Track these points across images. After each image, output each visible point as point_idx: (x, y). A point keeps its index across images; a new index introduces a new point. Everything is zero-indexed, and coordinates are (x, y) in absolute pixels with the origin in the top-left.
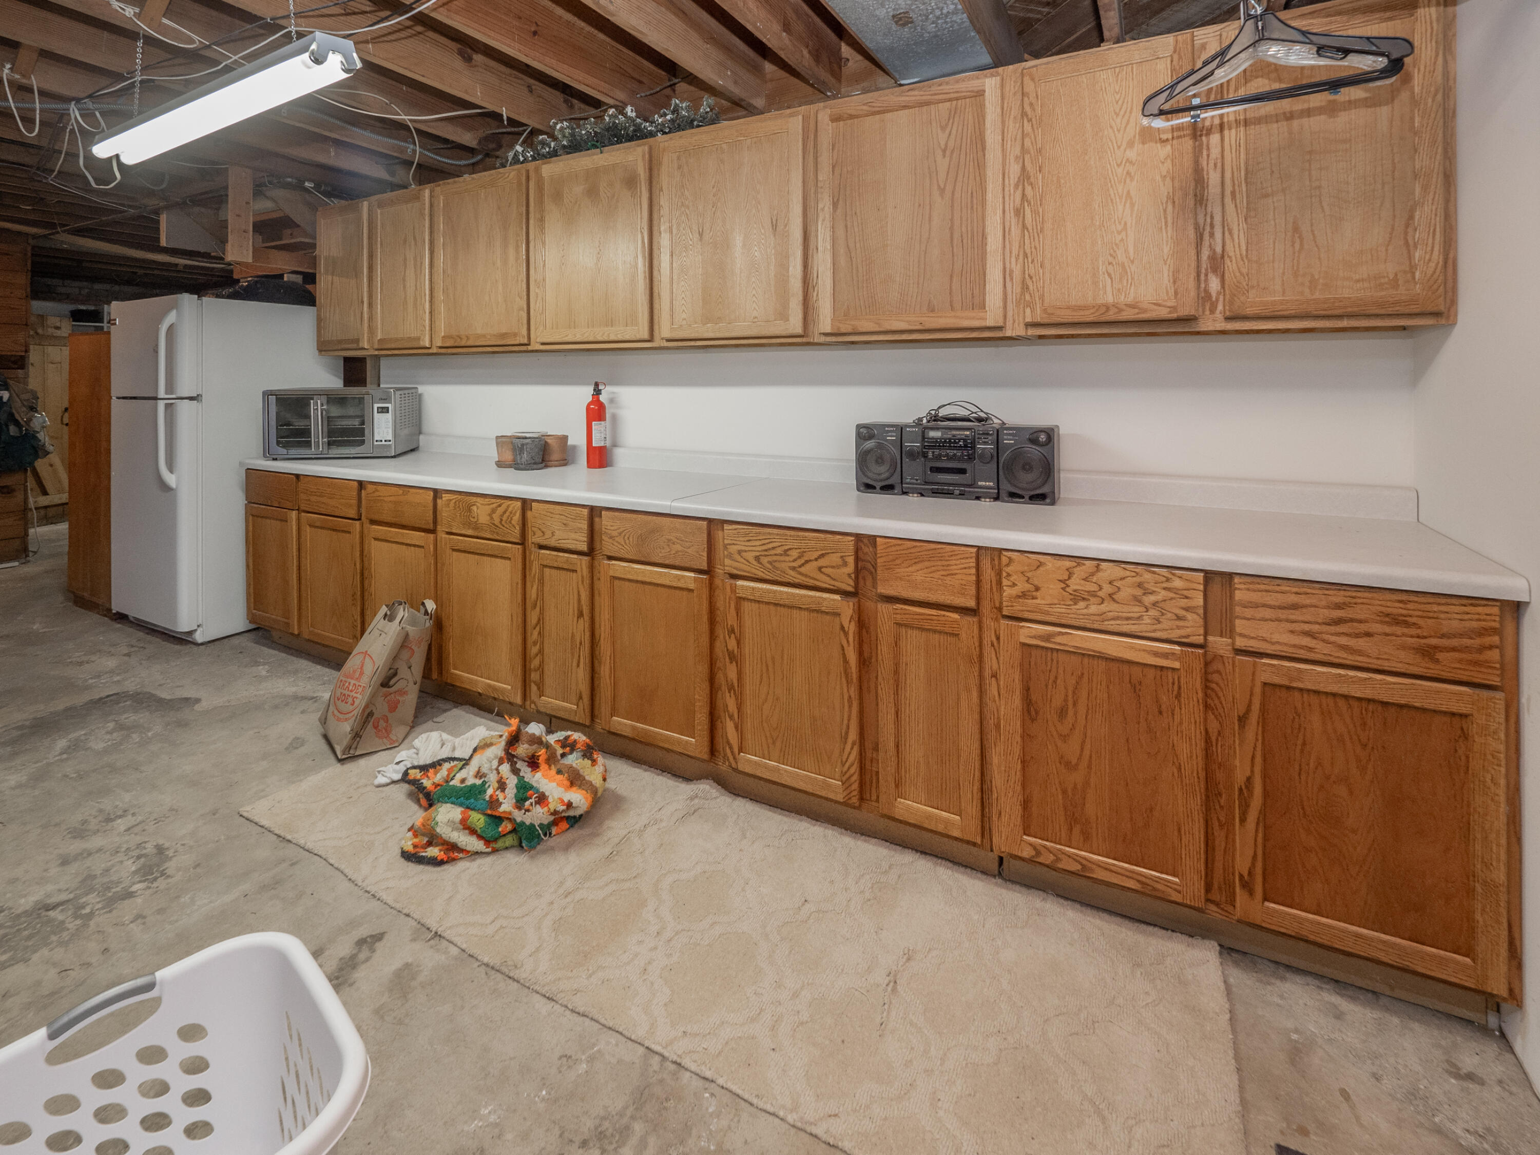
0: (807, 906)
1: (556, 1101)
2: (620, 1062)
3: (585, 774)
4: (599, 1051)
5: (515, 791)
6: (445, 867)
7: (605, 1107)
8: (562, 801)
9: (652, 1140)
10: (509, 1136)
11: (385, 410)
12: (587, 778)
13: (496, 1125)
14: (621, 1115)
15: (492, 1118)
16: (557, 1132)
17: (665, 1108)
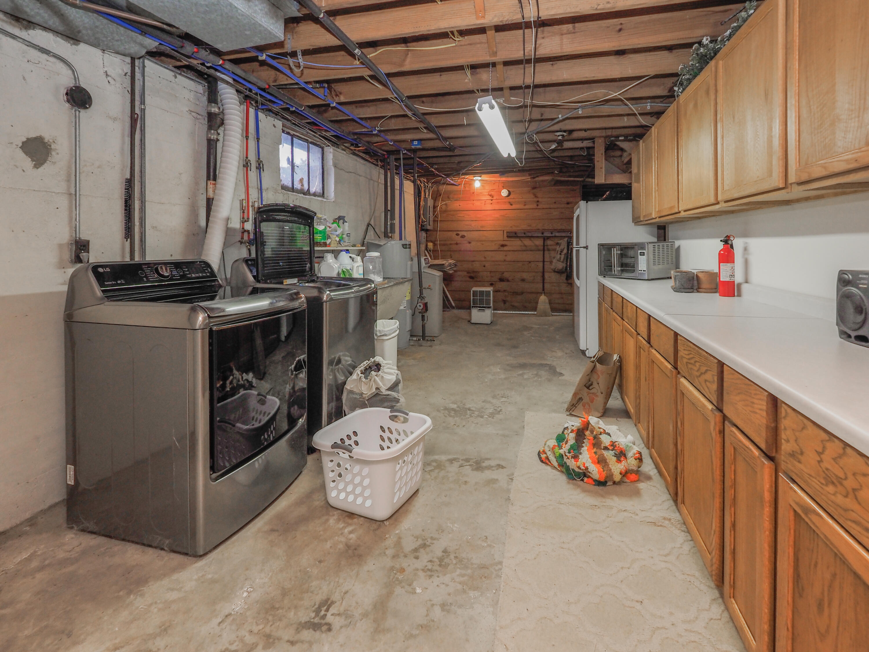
0: (639, 604)
1: (468, 542)
2: (493, 555)
3: (610, 463)
4: (494, 547)
5: (569, 447)
6: (543, 464)
7: (472, 558)
8: (584, 464)
9: (466, 578)
10: (450, 535)
11: (643, 254)
12: (610, 466)
13: (453, 530)
14: (472, 564)
15: (455, 529)
16: (457, 548)
17: (481, 578)
